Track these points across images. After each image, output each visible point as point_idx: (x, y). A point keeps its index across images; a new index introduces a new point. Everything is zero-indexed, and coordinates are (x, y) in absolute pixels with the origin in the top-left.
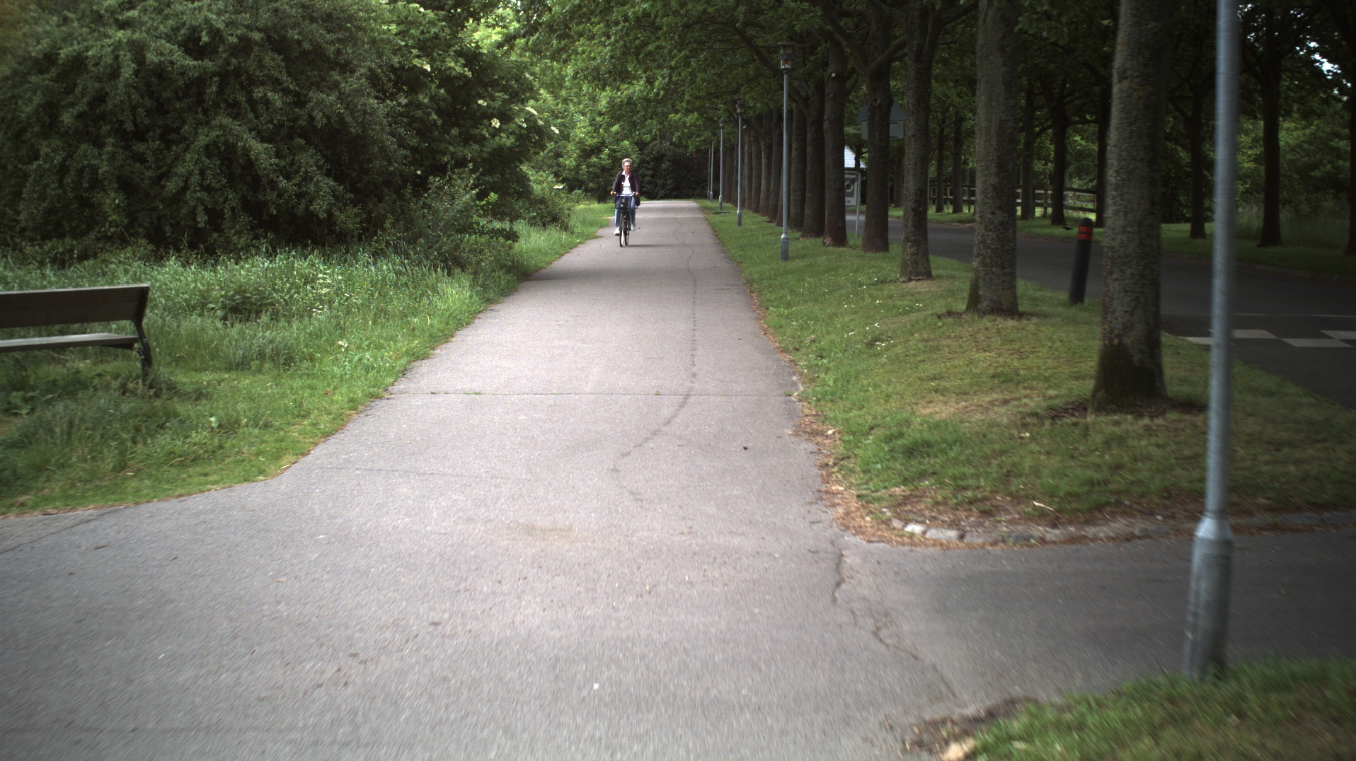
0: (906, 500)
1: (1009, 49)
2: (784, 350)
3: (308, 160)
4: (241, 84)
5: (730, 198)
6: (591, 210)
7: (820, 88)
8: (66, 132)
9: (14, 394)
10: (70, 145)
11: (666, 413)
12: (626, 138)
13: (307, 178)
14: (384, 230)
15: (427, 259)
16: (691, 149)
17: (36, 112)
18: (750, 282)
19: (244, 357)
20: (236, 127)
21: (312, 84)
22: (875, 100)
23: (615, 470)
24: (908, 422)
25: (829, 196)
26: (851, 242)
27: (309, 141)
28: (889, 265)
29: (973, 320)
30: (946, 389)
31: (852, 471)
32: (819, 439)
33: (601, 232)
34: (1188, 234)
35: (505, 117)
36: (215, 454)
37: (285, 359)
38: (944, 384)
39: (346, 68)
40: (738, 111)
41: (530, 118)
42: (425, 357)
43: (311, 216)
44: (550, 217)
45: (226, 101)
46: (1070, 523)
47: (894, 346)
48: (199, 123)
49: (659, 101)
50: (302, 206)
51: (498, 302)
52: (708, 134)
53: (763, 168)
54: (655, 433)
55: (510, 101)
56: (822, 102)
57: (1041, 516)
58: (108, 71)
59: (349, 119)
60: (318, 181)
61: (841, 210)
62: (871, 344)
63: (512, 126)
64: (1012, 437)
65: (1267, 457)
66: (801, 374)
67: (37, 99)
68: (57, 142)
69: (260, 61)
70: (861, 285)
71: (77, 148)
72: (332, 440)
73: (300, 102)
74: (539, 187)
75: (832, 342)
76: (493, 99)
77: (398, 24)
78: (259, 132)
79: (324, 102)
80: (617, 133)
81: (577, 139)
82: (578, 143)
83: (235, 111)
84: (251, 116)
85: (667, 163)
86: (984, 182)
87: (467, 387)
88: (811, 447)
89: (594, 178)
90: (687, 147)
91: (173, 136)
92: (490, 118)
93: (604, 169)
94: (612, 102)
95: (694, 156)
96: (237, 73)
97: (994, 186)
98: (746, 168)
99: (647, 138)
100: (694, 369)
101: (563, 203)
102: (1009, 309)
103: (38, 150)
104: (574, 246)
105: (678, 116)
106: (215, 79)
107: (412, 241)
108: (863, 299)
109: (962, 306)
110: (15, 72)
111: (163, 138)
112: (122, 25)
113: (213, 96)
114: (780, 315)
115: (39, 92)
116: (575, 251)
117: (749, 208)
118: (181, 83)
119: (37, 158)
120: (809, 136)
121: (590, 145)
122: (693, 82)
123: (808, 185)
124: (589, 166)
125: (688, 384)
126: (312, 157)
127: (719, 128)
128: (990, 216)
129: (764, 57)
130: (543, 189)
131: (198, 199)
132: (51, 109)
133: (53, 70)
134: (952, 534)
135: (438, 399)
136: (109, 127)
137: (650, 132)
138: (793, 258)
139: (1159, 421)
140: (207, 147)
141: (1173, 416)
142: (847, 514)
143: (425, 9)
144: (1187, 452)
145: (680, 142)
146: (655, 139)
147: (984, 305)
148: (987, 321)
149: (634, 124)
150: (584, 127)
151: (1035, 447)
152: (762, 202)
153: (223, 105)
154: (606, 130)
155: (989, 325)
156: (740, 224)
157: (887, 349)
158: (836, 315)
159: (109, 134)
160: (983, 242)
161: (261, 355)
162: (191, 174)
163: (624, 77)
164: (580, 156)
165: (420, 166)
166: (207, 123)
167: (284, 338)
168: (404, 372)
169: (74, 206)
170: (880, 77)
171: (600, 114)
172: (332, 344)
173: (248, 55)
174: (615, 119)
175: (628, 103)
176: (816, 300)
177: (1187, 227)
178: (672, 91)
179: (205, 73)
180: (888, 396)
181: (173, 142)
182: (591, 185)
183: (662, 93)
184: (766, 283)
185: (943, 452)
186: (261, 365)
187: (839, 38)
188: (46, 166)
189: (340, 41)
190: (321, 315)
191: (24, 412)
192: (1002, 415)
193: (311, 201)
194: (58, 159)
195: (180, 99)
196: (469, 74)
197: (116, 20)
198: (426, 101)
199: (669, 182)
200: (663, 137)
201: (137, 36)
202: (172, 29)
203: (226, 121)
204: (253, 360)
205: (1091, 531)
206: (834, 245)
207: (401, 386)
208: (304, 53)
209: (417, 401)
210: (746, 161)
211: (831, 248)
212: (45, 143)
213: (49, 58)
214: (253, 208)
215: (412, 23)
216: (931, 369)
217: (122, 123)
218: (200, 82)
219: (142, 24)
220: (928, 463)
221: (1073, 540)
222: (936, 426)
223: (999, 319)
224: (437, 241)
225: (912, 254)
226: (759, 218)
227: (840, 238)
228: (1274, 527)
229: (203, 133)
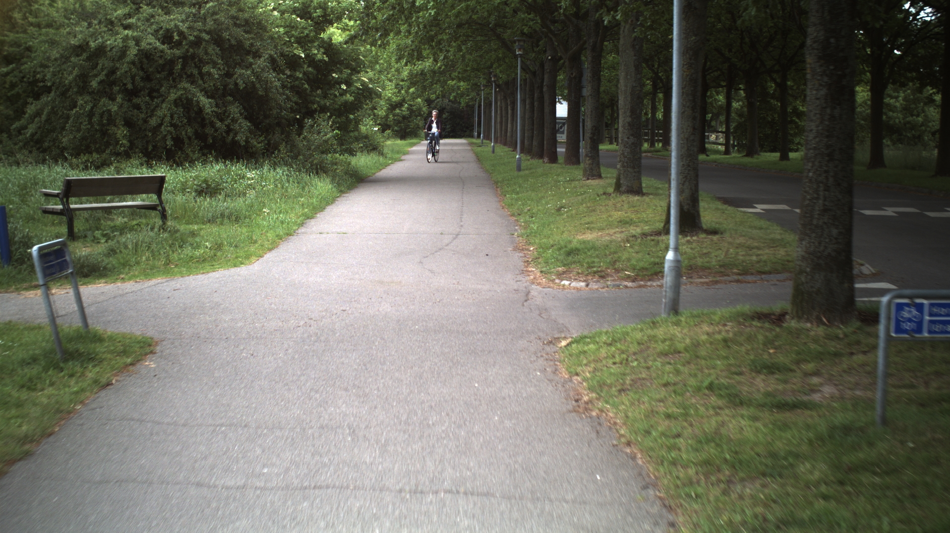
0: (564, 273)
1: (637, 47)
2: (513, 215)
3: (235, 110)
4: (195, 63)
5: (488, 137)
6: (397, 144)
7: (542, 65)
8: (93, 92)
9: (97, 232)
10: (95, 100)
11: (446, 241)
12: (419, 96)
13: (234, 120)
14: (279, 151)
15: (304, 168)
16: (463, 104)
17: (75, 79)
18: (496, 183)
19: (213, 217)
20: (193, 89)
21: (236, 64)
22: (572, 74)
23: (421, 262)
24: (570, 242)
25: (547, 132)
26: (559, 161)
27: (235, 100)
28: (577, 172)
29: (616, 196)
30: (593, 228)
31: (540, 263)
32: (526, 252)
33: (403, 157)
34: (778, 159)
35: (349, 83)
36: (214, 257)
37: (235, 218)
38: (592, 225)
39: (257, 55)
40: (493, 79)
41: (364, 84)
42: (312, 218)
43: (235, 143)
44: (373, 148)
45: (186, 73)
46: (641, 280)
47: (572, 210)
48: (171, 87)
49: (442, 73)
50: (230, 138)
51: (347, 193)
52: (473, 94)
53: (509, 116)
54: (440, 249)
55: (351, 74)
56: (543, 75)
57: (628, 278)
58: (118, 54)
59: (258, 86)
60: (240, 123)
61: (554, 143)
62: (559, 210)
63: (353, 88)
64: (620, 246)
65: (743, 253)
66: (520, 226)
67: (76, 72)
68: (87, 98)
69: (206, 51)
70: (559, 182)
71: (99, 101)
72: (273, 251)
73: (229, 75)
74: (365, 128)
75: (539, 210)
76: (341, 72)
77: (284, 27)
78: (206, 92)
79: (243, 75)
80: (413, 93)
81: (386, 98)
82: (387, 100)
83: (192, 79)
84: (200, 82)
85: (447, 114)
86: (624, 121)
87: (339, 230)
88: (521, 255)
89: (397, 124)
90: (460, 103)
91: (155, 94)
92: (340, 83)
93: (404, 117)
94: (411, 74)
95: (465, 109)
96: (193, 57)
97: (629, 123)
98: (499, 117)
99: (433, 97)
100: (462, 223)
101: (379, 138)
102: (637, 191)
103: (76, 102)
104: (387, 165)
105: (454, 82)
106: (180, 60)
107: (295, 157)
108: (559, 189)
109: (611, 190)
110: (62, 56)
111: (150, 95)
112: (126, 27)
113: (179, 71)
114: (512, 199)
115: (76, 69)
116: (389, 168)
117: (501, 143)
118: (161, 62)
119: (75, 107)
120: (536, 95)
121: (395, 102)
122: (463, 60)
123: (535, 126)
124: (394, 116)
125: (458, 230)
126: (237, 107)
127: (481, 90)
128: (626, 139)
129: (507, 46)
130: (366, 130)
131: (168, 131)
132: (84, 78)
133: (84, 54)
134: (583, 284)
135: (324, 235)
136: (118, 88)
137: (436, 92)
138: (524, 170)
139: (695, 238)
140: (175, 100)
141: (703, 236)
142: (534, 278)
143: (301, 19)
144: (705, 251)
145: (455, 100)
146: (438, 98)
147: (623, 188)
148: (624, 197)
149: (424, 88)
150: (391, 89)
151: (631, 250)
152: (508, 139)
153: (184, 76)
154: (407, 92)
155: (624, 199)
156: (493, 152)
157: (567, 212)
158: (543, 197)
159: (119, 92)
160: (623, 154)
161: (222, 215)
162: (165, 116)
163: (420, 57)
164: (388, 109)
165: (299, 113)
166: (175, 87)
167: (235, 206)
168: (302, 224)
169: (98, 135)
170: (575, 60)
171: (403, 80)
172: (260, 210)
173: (199, 47)
174: (413, 84)
175: (421, 74)
176: (533, 190)
177: (778, 154)
178: (450, 66)
179: (174, 57)
180: (563, 232)
181: (155, 97)
182: (396, 128)
183: (443, 67)
184: (506, 182)
185: (585, 253)
186: (223, 221)
187: (551, 36)
188: (81, 112)
189: (252, 38)
190: (252, 194)
191: (103, 241)
192: (619, 237)
193: (236, 134)
194: (88, 108)
195: (159, 73)
196: (326, 59)
197: (122, 25)
198: (301, 76)
199: (448, 127)
200: (444, 96)
201: (135, 34)
202: (155, 31)
203: (187, 85)
204: (217, 218)
205: (649, 283)
206: (550, 163)
207: (302, 230)
208: (231, 46)
209: (313, 236)
210: (499, 112)
211: (548, 164)
212: (80, 98)
213: (81, 48)
214: (201, 136)
215: (293, 27)
216: (587, 220)
217: (125, 85)
218: (172, 62)
219: (137, 27)
220: (576, 258)
221: (640, 286)
222: (584, 242)
223: (630, 196)
224: (310, 158)
225: (590, 164)
226: (506, 149)
227: (553, 159)
228: (738, 281)
229: (173, 93)
